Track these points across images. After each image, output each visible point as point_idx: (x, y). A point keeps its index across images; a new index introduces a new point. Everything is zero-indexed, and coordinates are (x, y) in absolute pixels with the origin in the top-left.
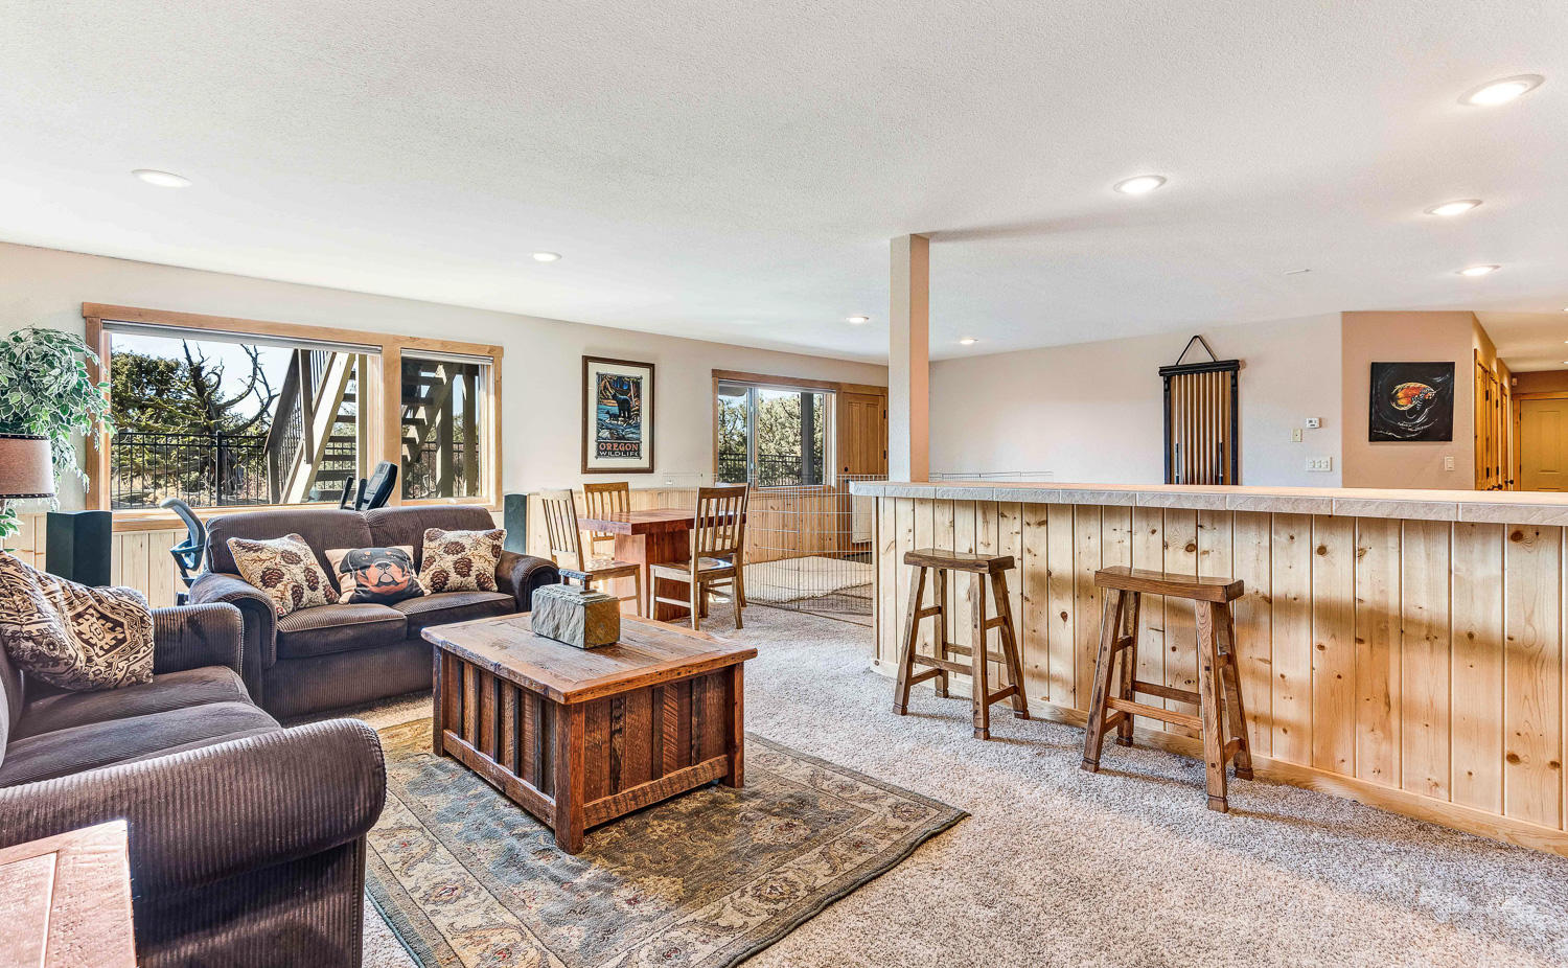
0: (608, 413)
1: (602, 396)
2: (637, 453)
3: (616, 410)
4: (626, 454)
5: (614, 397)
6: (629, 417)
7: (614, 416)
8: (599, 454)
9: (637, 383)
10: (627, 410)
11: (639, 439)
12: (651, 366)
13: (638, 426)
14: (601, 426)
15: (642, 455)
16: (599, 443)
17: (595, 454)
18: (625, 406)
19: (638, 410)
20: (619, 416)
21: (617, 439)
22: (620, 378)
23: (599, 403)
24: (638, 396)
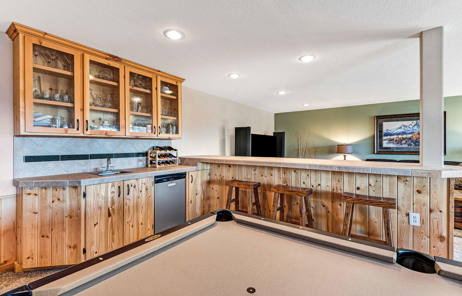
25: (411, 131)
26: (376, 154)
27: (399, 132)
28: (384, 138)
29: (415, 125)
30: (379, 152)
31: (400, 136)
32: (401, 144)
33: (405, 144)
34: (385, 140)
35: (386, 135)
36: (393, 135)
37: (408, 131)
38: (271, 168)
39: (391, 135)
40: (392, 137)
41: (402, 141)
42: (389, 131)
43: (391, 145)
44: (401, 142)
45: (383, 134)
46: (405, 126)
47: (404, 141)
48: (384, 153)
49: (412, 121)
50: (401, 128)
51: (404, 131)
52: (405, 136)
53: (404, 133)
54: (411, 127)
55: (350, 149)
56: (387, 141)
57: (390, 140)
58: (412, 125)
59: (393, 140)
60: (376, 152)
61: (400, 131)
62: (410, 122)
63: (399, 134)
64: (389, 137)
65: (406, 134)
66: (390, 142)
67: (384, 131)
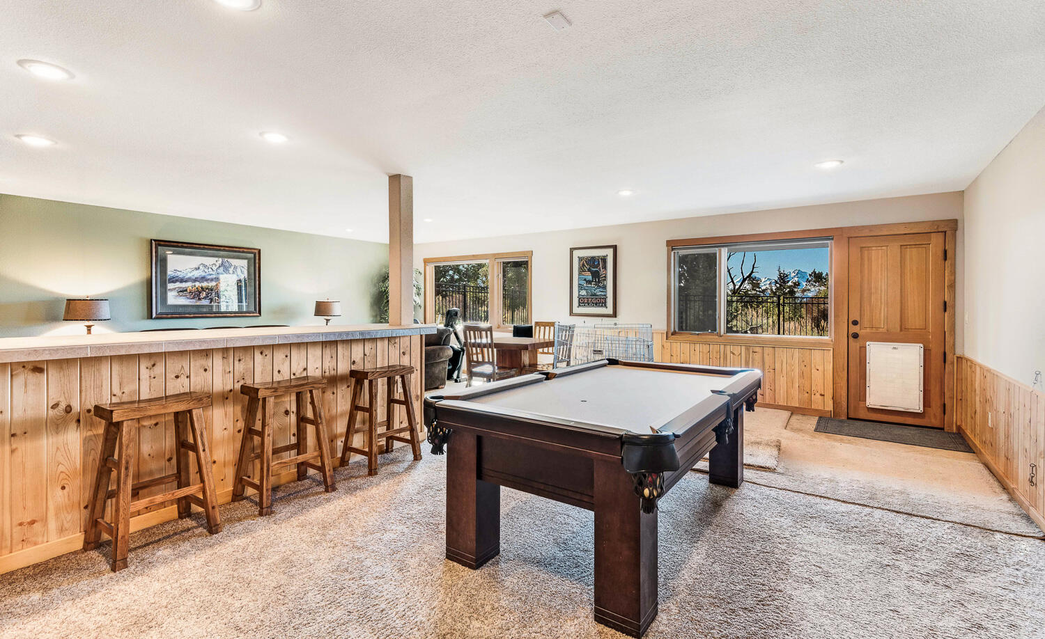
0: (585, 280)
1: (581, 270)
2: (604, 304)
3: (590, 278)
4: (597, 305)
5: (589, 270)
6: (599, 282)
7: (589, 282)
8: (580, 305)
9: (604, 260)
10: (598, 278)
11: (605, 295)
12: (615, 248)
13: (605, 287)
14: (581, 287)
15: (608, 306)
16: (580, 298)
17: (577, 305)
18: (596, 275)
19: (605, 277)
20: (593, 281)
21: (591, 295)
22: (593, 258)
23: (580, 274)
24: (605, 267)
25: (214, 276)
26: (156, 318)
27: (196, 276)
28: (170, 286)
29: (220, 267)
30: (161, 314)
31: (197, 284)
32: (200, 299)
33: (205, 298)
34: (171, 290)
35: (173, 280)
36: (186, 281)
37: (211, 275)
38: (206, 353)
39: (182, 281)
40: (184, 285)
41: (200, 293)
42: (178, 273)
43: (183, 301)
44: (199, 295)
45: (168, 278)
46: (205, 266)
47: (204, 293)
48: (169, 316)
49: (217, 259)
50: (199, 268)
51: (204, 274)
52: (205, 284)
53: (203, 279)
54: (214, 268)
55: (105, 310)
56: (175, 293)
57: (181, 291)
58: (216, 266)
59: (186, 290)
60: (154, 316)
61: (197, 274)
62: (212, 260)
63: (195, 280)
64: (178, 285)
65: (207, 280)
66: (181, 294)
67: (170, 272)
